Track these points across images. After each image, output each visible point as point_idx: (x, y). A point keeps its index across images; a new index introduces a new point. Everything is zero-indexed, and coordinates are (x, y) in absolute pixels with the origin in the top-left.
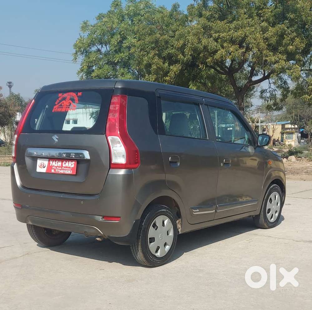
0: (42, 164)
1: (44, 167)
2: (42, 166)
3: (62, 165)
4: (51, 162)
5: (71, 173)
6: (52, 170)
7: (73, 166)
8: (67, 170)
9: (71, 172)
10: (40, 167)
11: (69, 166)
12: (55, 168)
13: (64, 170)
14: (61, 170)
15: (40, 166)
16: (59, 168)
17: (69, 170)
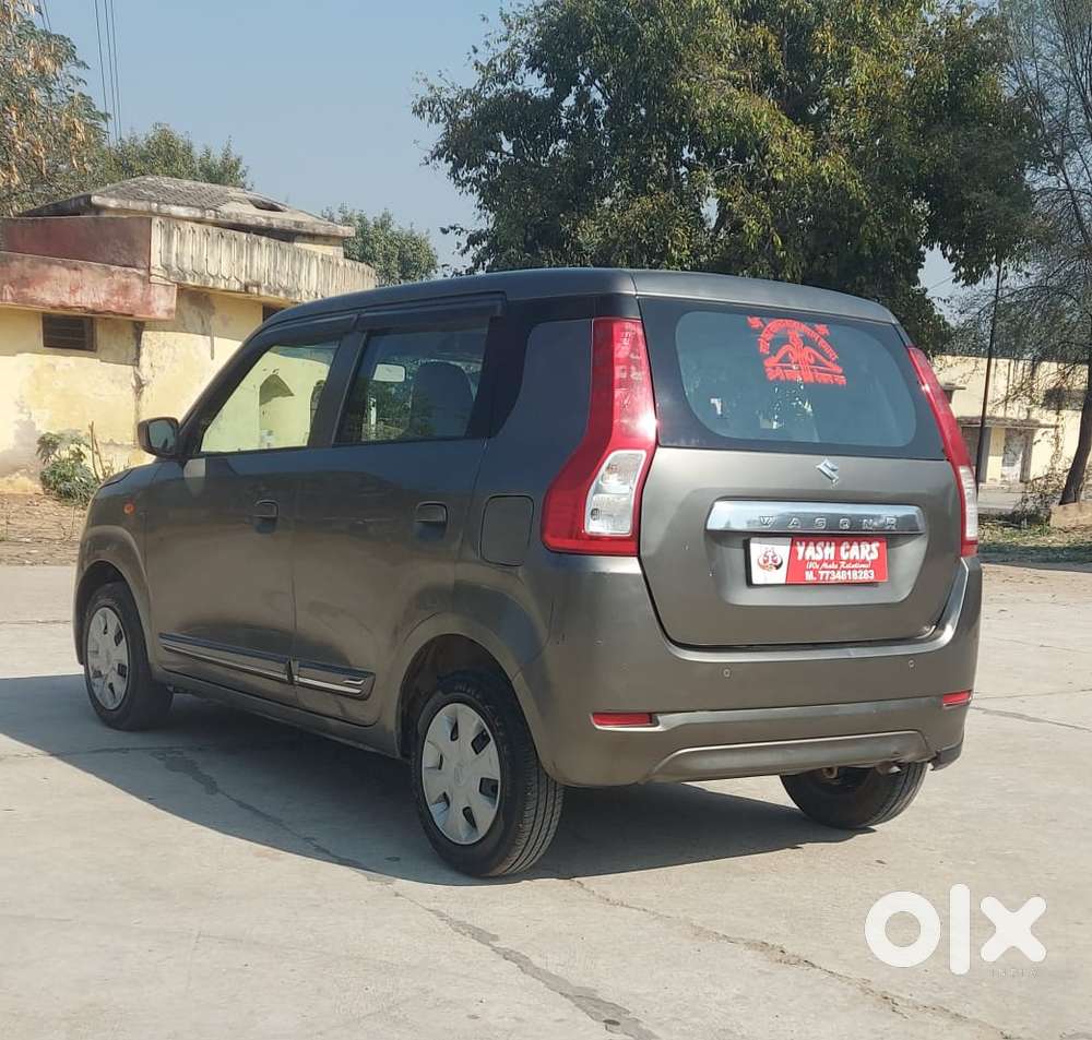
0: (770, 554)
1: (778, 567)
2: (770, 562)
3: (837, 553)
4: (801, 549)
5: (872, 577)
6: (807, 573)
7: (875, 556)
8: (858, 570)
9: (872, 574)
10: (763, 567)
11: (862, 558)
12: (817, 567)
13: (847, 570)
14: (839, 572)
15: (762, 562)
16: (830, 567)
17: (863, 569)
